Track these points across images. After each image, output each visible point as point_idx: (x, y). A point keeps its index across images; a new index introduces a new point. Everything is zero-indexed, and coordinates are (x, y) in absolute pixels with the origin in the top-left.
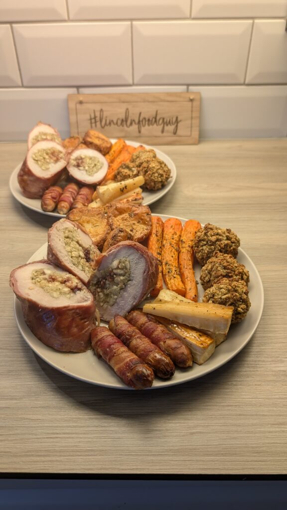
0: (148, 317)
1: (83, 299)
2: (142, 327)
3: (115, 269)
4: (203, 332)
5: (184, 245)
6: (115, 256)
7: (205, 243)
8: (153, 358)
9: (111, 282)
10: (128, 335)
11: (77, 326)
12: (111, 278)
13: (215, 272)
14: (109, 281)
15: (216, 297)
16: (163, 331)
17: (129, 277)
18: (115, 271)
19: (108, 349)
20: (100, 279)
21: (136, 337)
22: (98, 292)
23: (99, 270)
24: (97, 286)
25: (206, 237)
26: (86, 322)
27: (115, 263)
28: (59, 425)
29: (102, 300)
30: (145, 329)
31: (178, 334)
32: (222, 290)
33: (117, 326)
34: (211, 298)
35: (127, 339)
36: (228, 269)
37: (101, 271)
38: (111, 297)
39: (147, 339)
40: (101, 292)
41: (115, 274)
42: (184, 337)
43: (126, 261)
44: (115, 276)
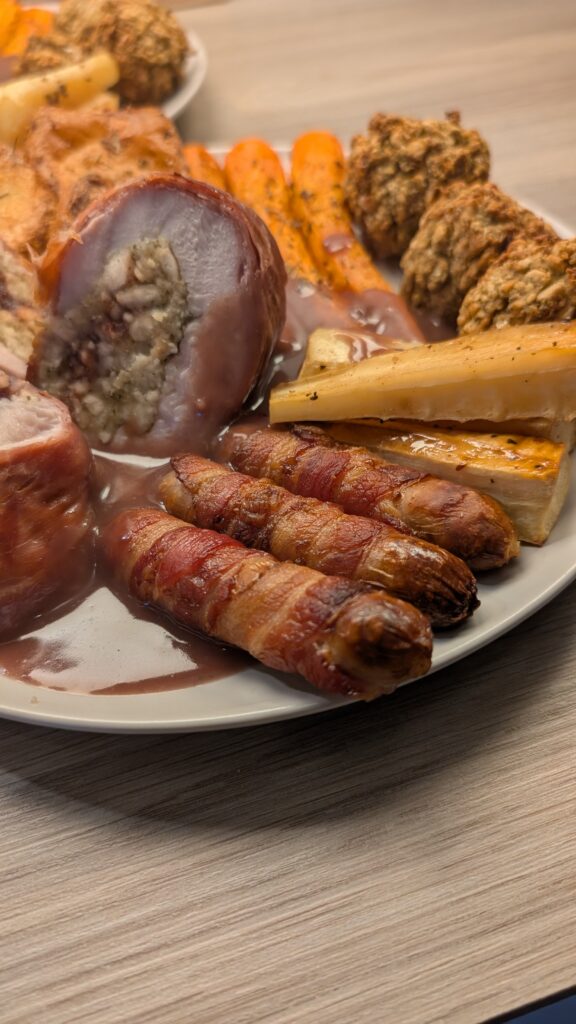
0: (298, 434)
1: (31, 423)
2: (289, 472)
3: (125, 288)
4: (517, 431)
5: (316, 205)
6: (108, 236)
7: (389, 170)
8: (384, 565)
9: (117, 343)
10: (255, 511)
11: (37, 531)
12: (114, 329)
13: (463, 242)
14: (109, 341)
15: (520, 303)
16: (373, 465)
17: (185, 306)
18: (124, 297)
19: (196, 581)
20: (74, 345)
21: (286, 507)
22: (80, 396)
23: (57, 313)
24: (67, 375)
25: (388, 152)
26: (67, 506)
27: (116, 268)
28: (85, 933)
29: (101, 421)
30: (304, 475)
31: (429, 462)
32: (529, 274)
33: (194, 492)
34: (496, 313)
35: (254, 527)
36: (506, 219)
37: (70, 314)
38: (134, 400)
39: (325, 507)
40: (90, 391)
41: (127, 309)
42: (459, 461)
43: (157, 246)
44: (127, 317)
